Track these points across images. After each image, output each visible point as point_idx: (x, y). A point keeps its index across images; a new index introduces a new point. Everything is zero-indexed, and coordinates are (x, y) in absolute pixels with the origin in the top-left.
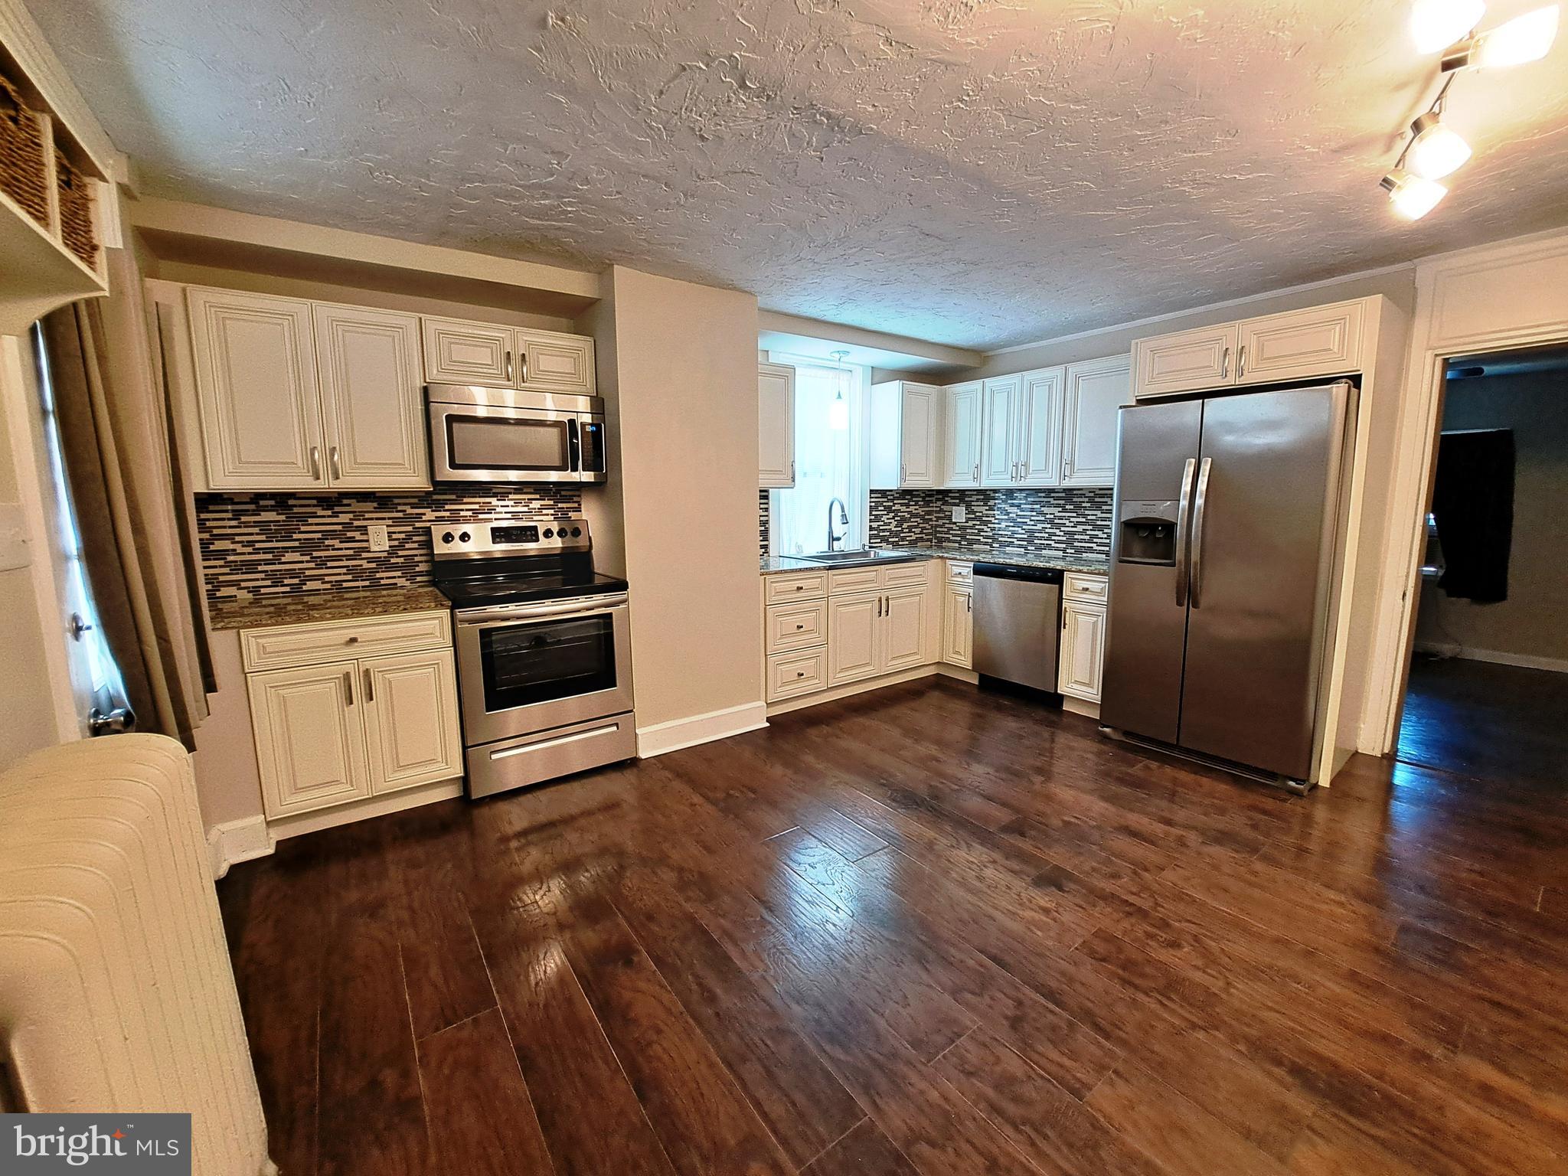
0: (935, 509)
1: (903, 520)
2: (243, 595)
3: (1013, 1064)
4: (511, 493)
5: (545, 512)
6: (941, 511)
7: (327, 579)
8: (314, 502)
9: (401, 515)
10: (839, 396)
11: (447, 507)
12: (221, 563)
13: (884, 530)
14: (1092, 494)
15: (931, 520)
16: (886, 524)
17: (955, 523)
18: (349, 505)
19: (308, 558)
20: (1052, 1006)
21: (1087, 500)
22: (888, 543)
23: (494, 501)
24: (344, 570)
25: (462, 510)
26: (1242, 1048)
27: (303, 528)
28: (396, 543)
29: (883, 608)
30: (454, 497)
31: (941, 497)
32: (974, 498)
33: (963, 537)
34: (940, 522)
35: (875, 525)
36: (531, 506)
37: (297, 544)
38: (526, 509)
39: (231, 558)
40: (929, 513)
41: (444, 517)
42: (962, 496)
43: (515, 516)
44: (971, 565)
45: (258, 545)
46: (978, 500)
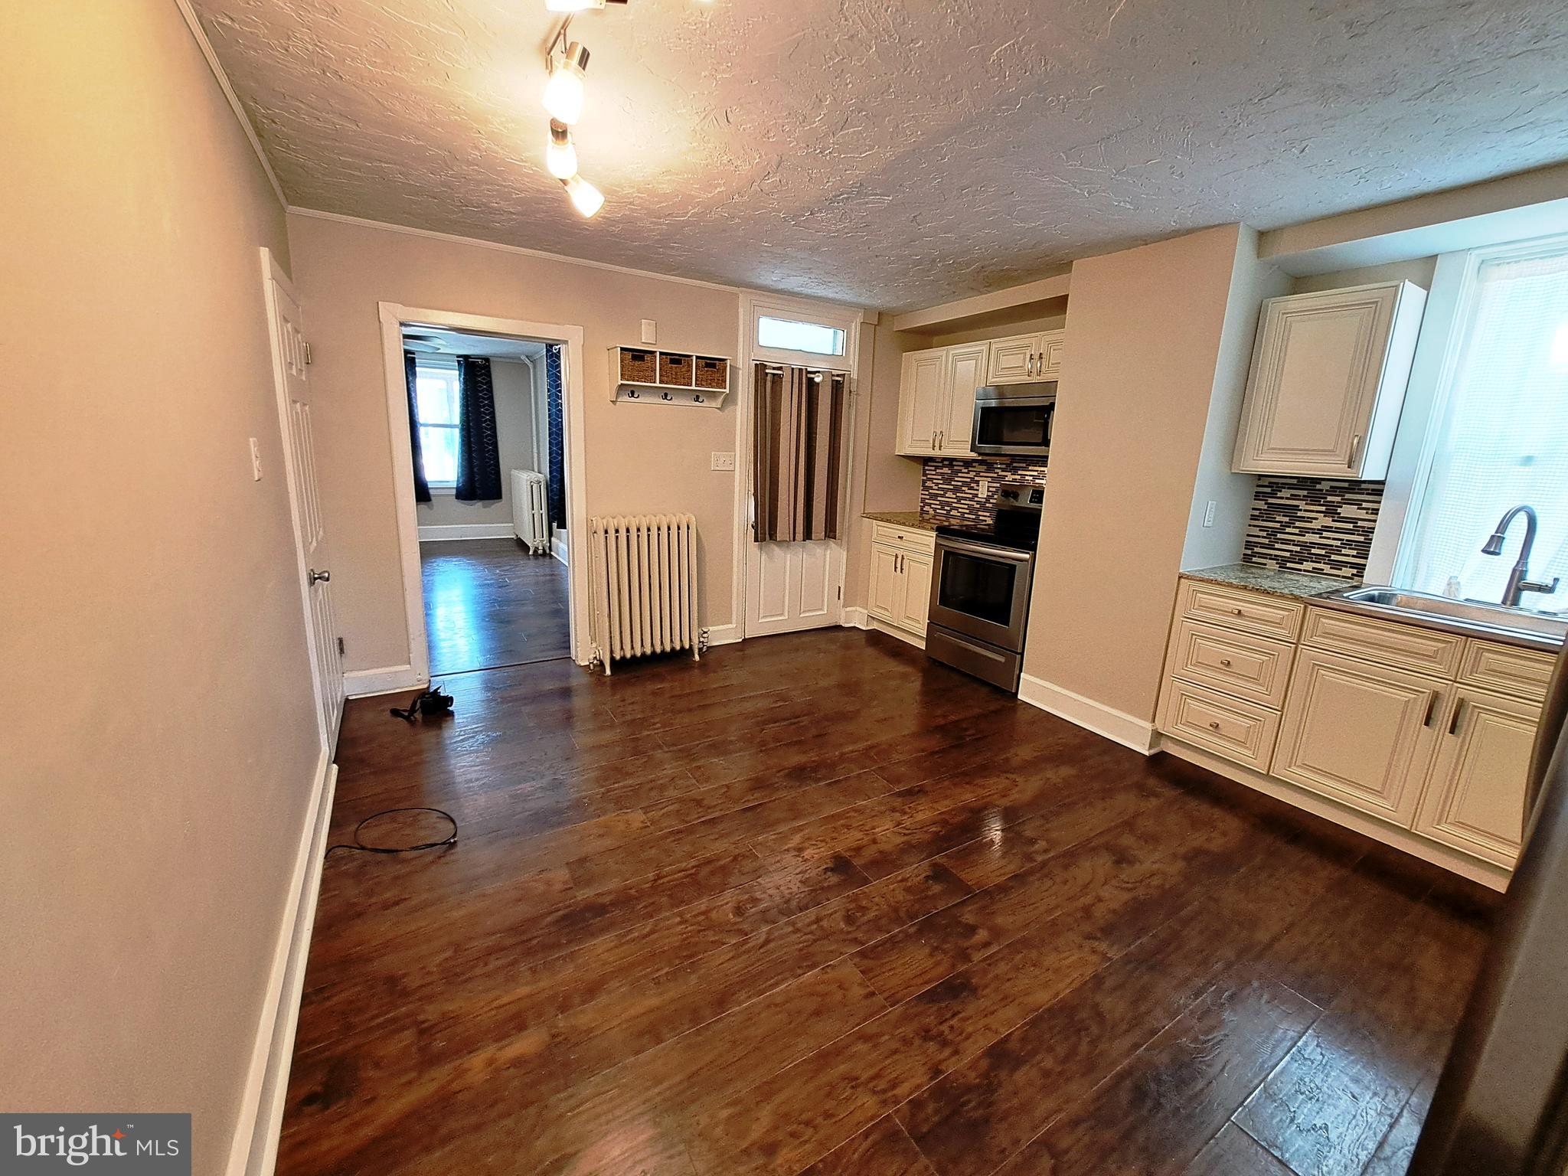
2: (931, 512)
3: (671, 793)
7: (960, 510)
8: (961, 464)
9: (996, 475)
11: (1020, 472)
12: (927, 493)
18: (975, 467)
19: (954, 496)
20: (703, 819)
24: (966, 507)
26: (633, 892)
27: (956, 479)
28: (990, 494)
29: (1445, 715)
37: (952, 487)
39: (931, 491)
45: (940, 486)
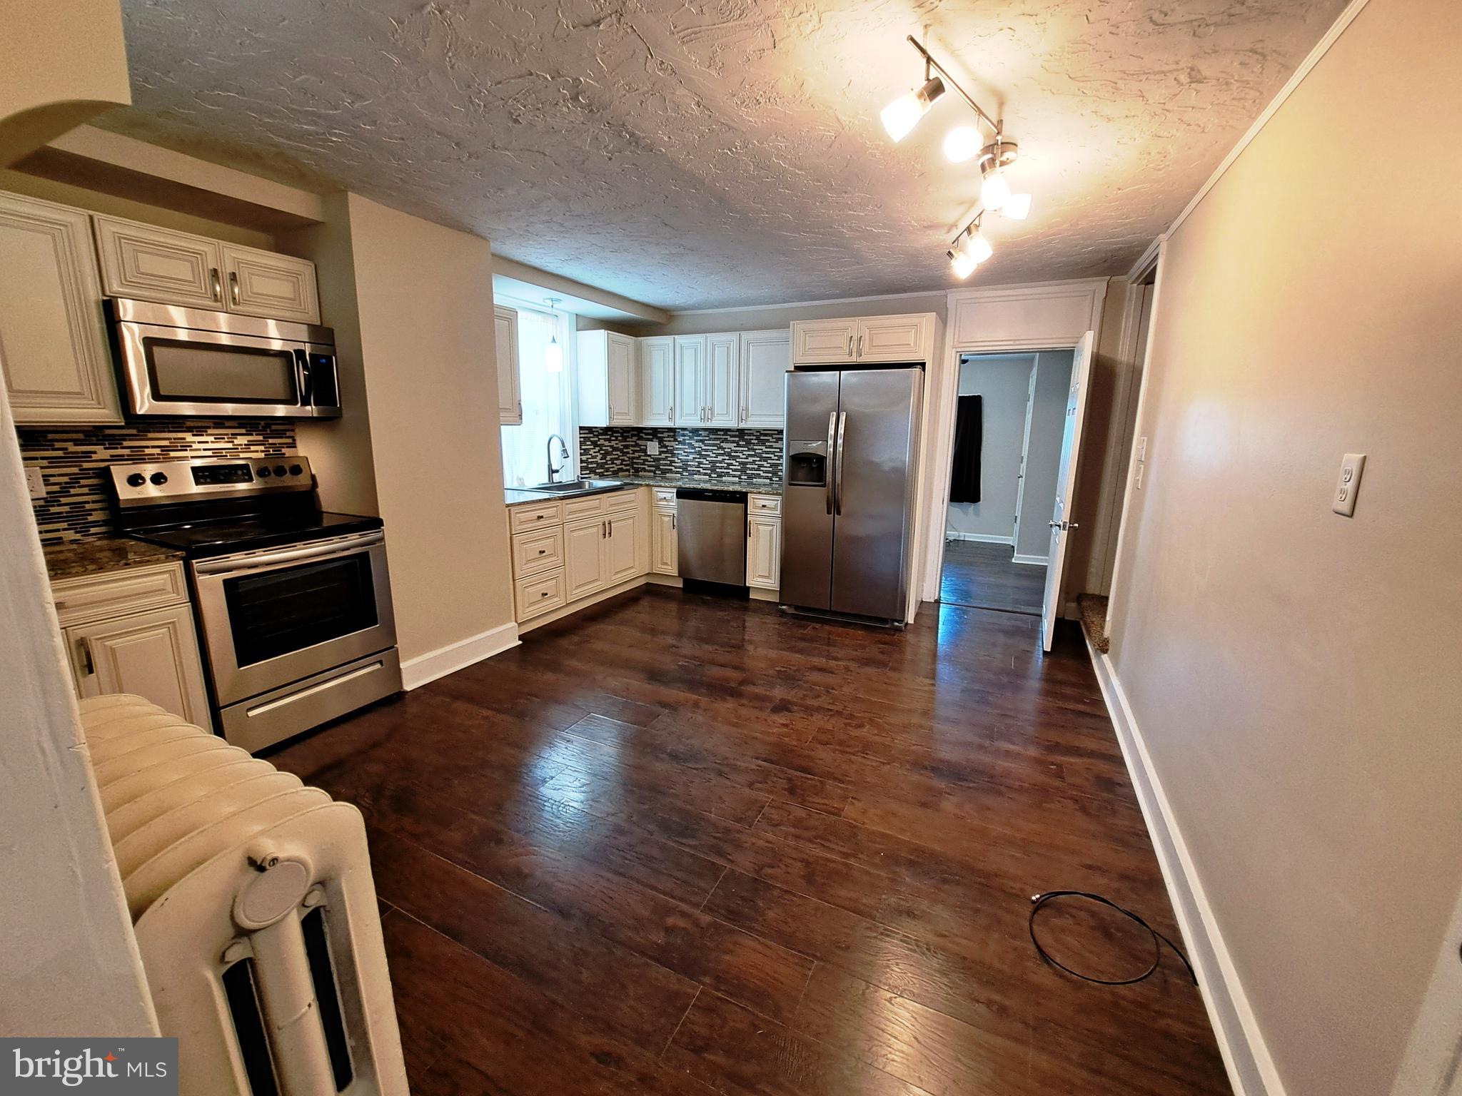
0: (631, 443)
1: (607, 453)
4: (209, 428)
5: (253, 448)
6: (637, 445)
9: (60, 453)
10: (554, 340)
11: (126, 444)
13: (592, 463)
14: (758, 434)
15: (628, 453)
16: (593, 457)
17: (650, 456)
21: (754, 438)
22: (596, 474)
23: (189, 437)
25: (148, 447)
28: (56, 488)
29: (607, 530)
30: (134, 432)
31: (635, 433)
32: (666, 435)
33: (657, 467)
34: (637, 455)
35: (584, 458)
36: (236, 442)
38: (230, 445)
40: (626, 447)
41: (123, 456)
42: (655, 433)
43: (217, 453)
44: (675, 490)
46: (669, 436)
